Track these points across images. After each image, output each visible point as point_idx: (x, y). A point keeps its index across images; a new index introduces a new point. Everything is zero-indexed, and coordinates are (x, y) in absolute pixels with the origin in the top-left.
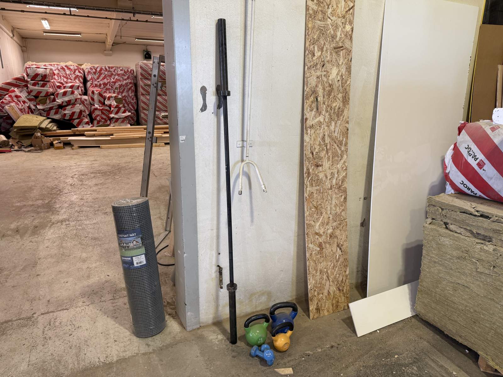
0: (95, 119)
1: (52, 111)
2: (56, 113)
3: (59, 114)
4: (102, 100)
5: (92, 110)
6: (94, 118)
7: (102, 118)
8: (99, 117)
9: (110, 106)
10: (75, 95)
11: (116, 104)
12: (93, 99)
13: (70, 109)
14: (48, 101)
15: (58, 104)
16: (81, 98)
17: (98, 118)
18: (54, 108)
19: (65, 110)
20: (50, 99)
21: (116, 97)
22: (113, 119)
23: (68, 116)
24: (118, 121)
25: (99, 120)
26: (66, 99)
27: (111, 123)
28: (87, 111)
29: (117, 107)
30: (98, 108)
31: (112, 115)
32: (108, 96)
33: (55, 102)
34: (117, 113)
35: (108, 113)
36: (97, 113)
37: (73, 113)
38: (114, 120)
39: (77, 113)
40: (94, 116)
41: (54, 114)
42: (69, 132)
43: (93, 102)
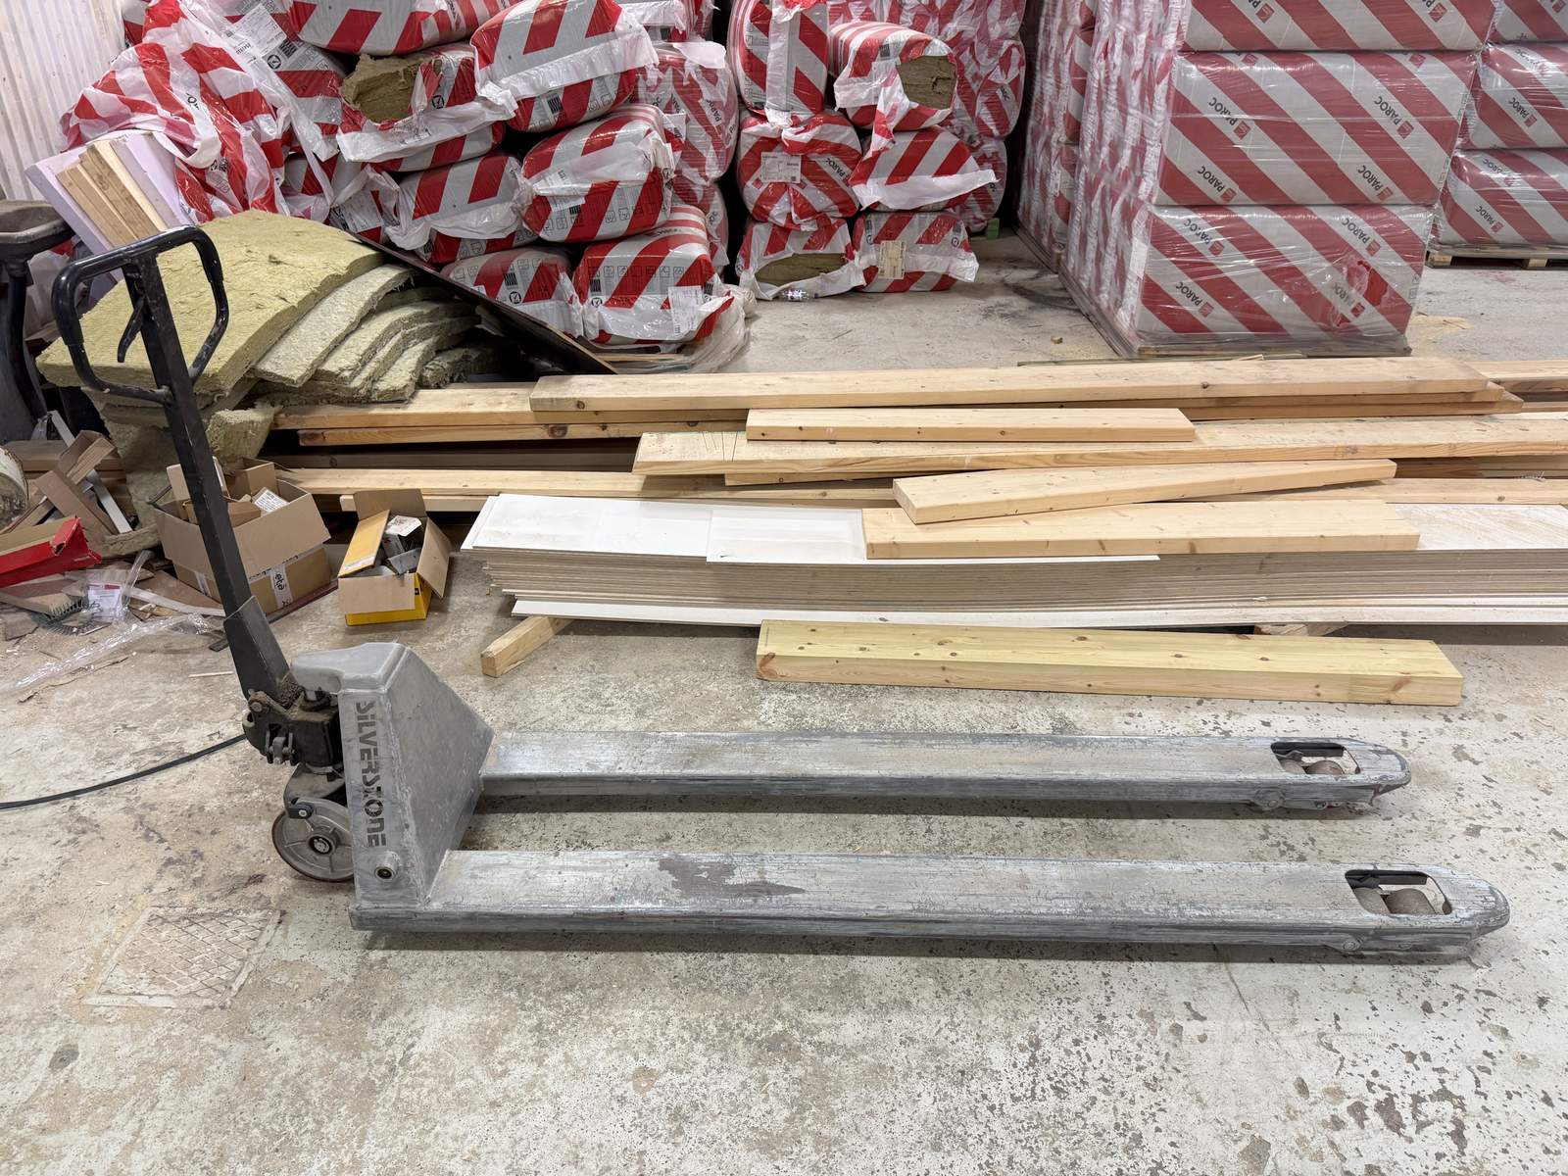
0: (762, 216)
1: (454, 173)
2: (485, 189)
3: (501, 202)
4: (818, 75)
5: (744, 152)
6: (751, 207)
7: (805, 210)
8: (785, 198)
9: (863, 122)
10: (617, 45)
11: (906, 100)
12: (756, 69)
13: (578, 159)
14: (420, 99)
15: (491, 117)
16: (681, 64)
17: (779, 211)
18: (469, 149)
19: (541, 166)
20: (433, 72)
21: (913, 53)
22: (872, 217)
23: (561, 212)
24: (900, 228)
25: (782, 222)
26: (554, 73)
27: (854, 245)
28: (710, 155)
29: (910, 123)
30: (788, 134)
31: (868, 193)
32: (855, 45)
33: (474, 107)
34: (903, 171)
35: (846, 169)
36: (778, 169)
37: (601, 195)
38: (878, 223)
39: (627, 192)
40: (752, 192)
41: (472, 199)
42: (512, 421)
43: (757, 88)
